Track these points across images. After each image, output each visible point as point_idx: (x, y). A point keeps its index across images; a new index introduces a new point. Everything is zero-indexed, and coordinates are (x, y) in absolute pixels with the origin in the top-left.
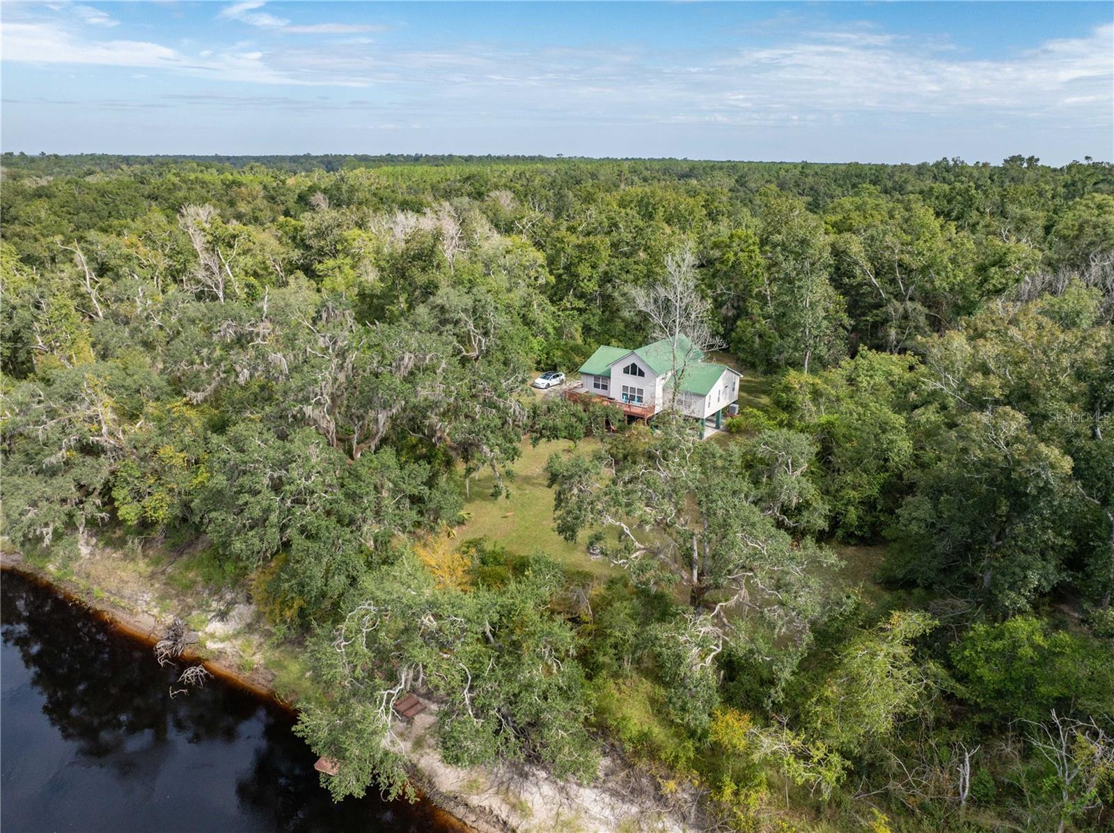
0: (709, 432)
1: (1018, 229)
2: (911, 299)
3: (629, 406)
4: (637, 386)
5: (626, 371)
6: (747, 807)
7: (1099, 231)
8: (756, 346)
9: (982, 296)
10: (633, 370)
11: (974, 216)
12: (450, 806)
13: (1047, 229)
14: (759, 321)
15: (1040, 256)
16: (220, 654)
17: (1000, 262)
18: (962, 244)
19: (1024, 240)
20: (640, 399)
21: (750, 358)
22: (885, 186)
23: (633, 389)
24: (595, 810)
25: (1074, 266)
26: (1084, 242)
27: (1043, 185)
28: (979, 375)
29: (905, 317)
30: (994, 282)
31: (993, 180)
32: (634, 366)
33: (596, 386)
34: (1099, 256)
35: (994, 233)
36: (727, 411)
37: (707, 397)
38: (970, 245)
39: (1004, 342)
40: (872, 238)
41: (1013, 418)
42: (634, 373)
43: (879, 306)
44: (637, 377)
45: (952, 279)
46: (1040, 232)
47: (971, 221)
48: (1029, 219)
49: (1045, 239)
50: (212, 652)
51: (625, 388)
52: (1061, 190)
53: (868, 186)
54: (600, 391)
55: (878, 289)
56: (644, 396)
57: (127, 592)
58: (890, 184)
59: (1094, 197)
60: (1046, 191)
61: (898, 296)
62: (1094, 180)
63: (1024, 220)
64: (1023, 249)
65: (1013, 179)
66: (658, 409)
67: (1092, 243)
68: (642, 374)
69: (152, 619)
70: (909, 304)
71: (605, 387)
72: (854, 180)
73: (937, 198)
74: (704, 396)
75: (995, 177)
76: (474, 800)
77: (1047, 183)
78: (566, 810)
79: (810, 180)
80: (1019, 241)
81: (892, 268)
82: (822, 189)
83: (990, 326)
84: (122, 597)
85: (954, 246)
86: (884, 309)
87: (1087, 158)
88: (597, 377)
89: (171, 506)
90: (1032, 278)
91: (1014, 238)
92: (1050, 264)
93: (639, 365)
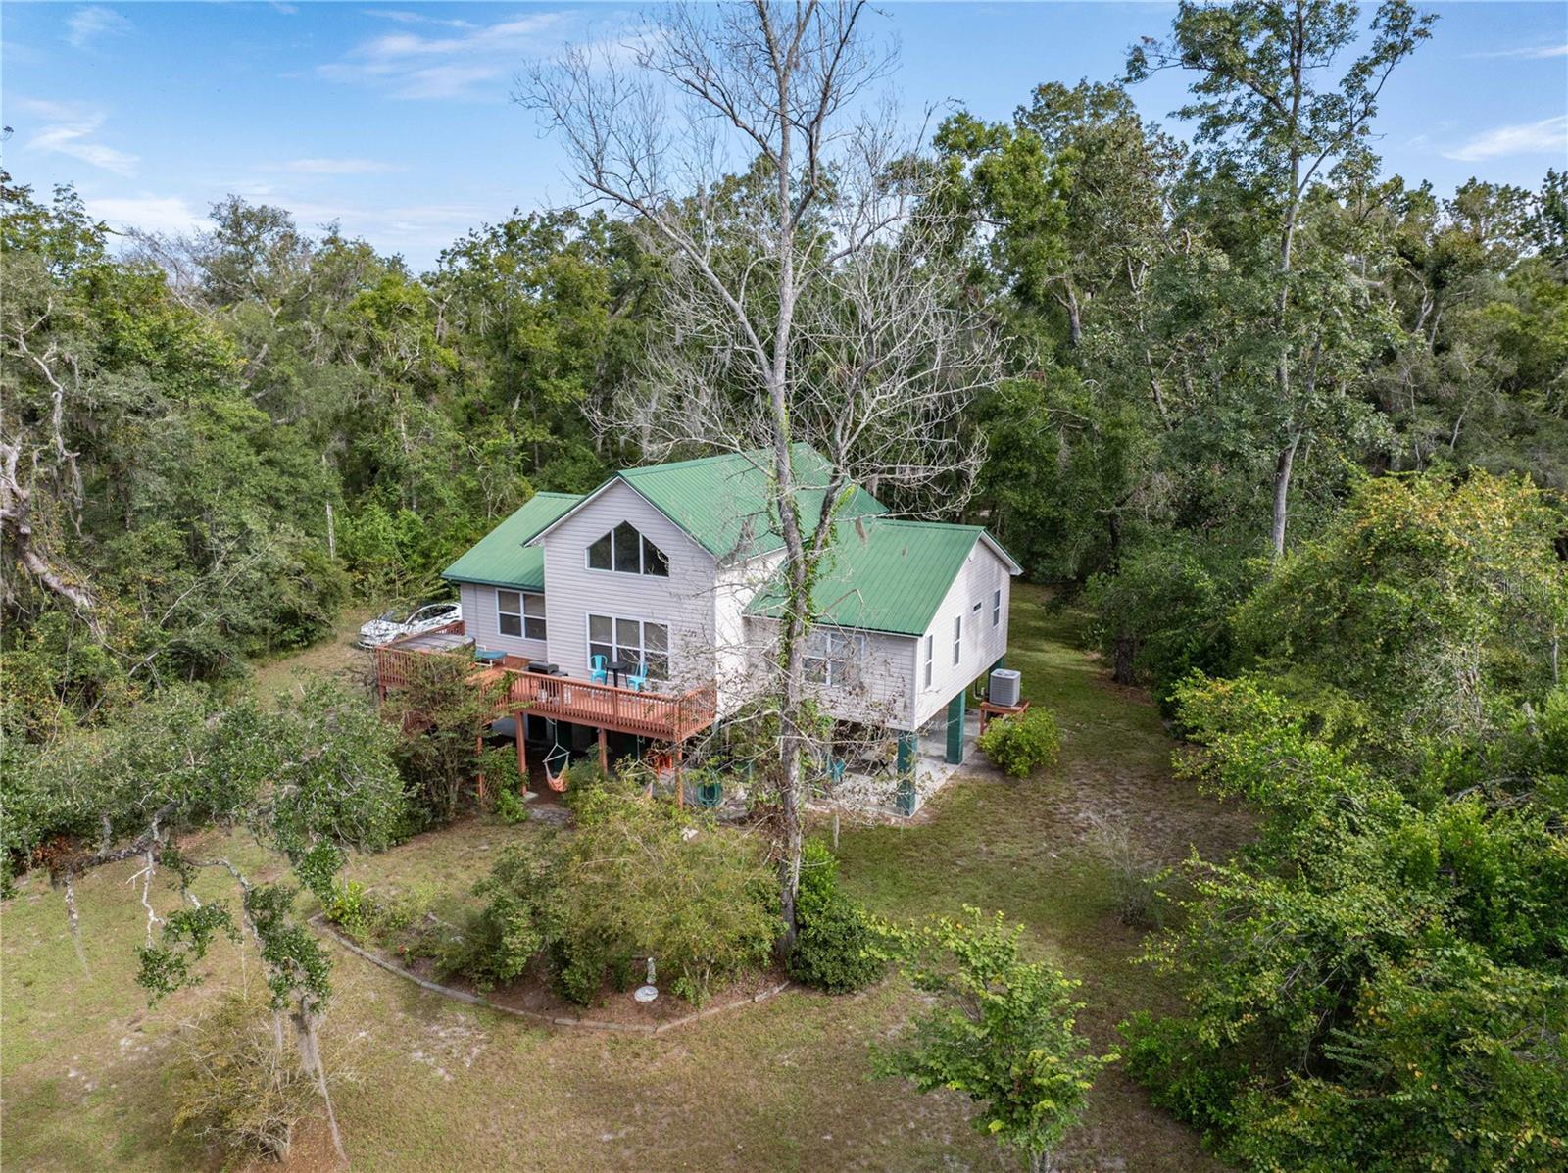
0: (933, 777)
3: (615, 696)
4: (640, 614)
5: (598, 556)
10: (626, 551)
20: (658, 669)
23: (627, 627)
32: (626, 532)
33: (509, 626)
36: (981, 697)
37: (922, 643)
42: (628, 563)
44: (642, 581)
51: (599, 624)
54: (520, 646)
56: (673, 652)
66: (726, 703)
68: (657, 565)
71: (537, 629)
74: (906, 639)
88: (507, 593)
93: (648, 529)
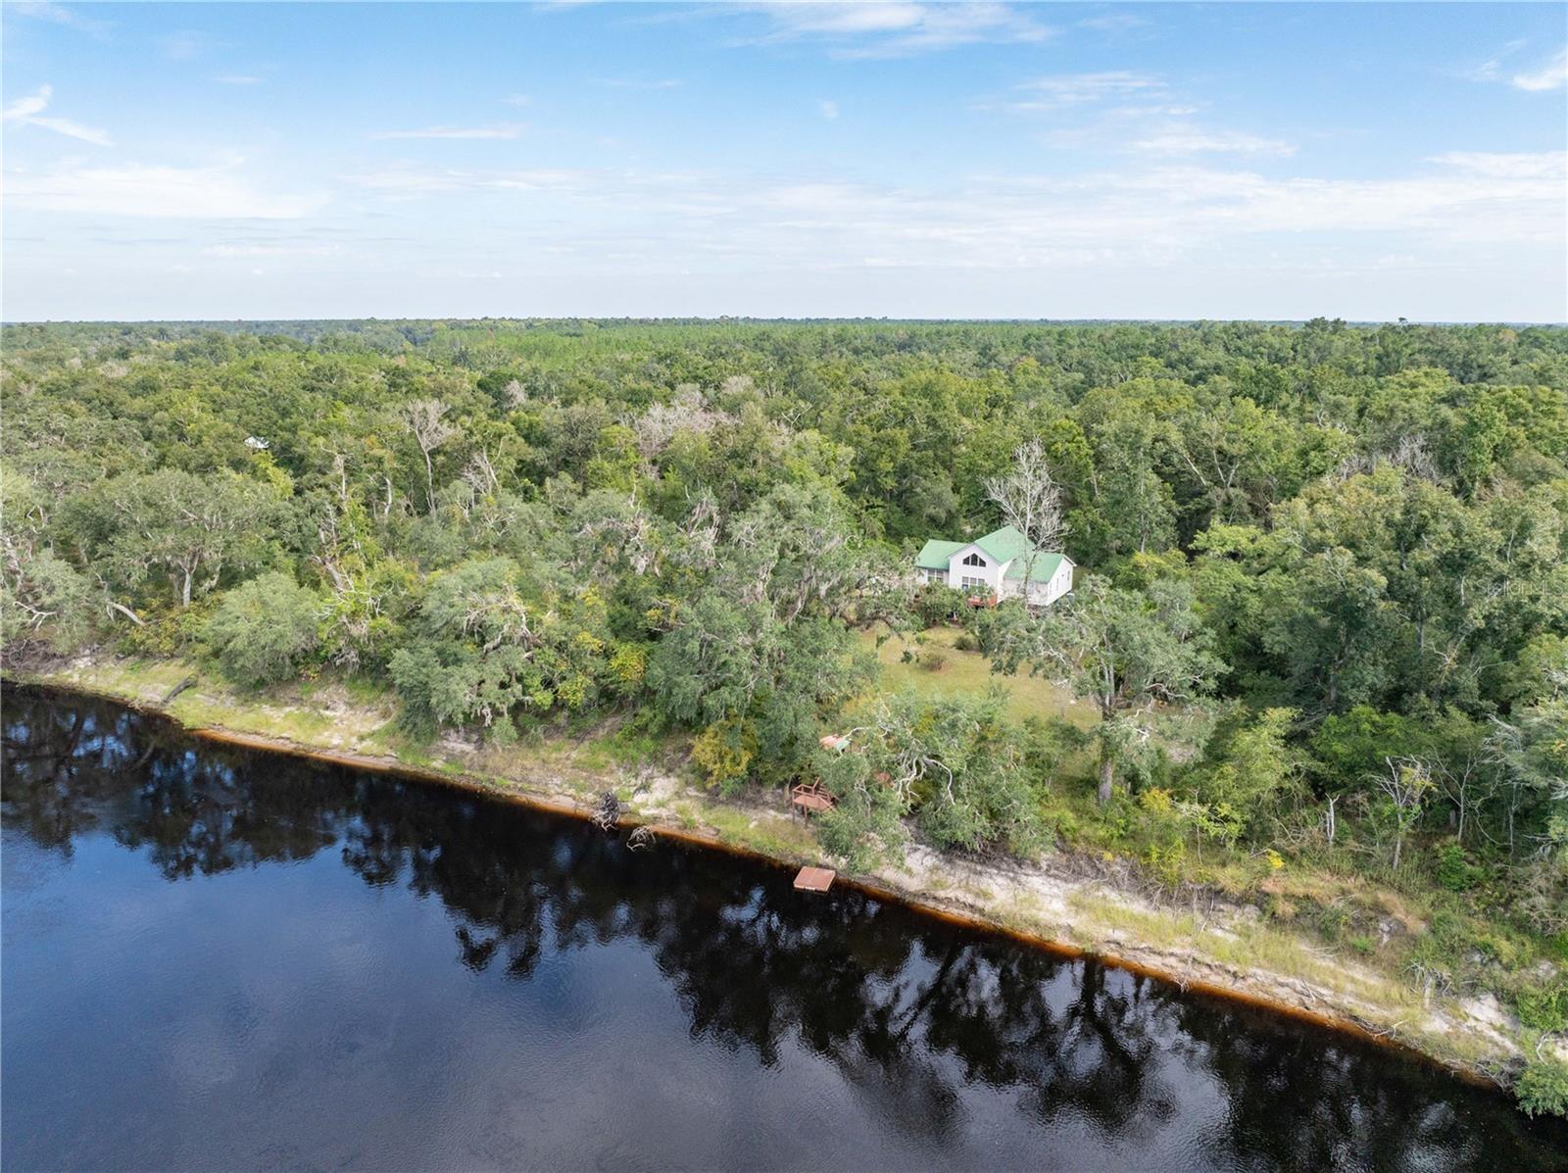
1: (1333, 415)
2: (1232, 486)
4: (978, 576)
5: (966, 561)
6: (1170, 866)
7: (1406, 416)
8: (1088, 536)
9: (1304, 478)
10: (973, 560)
11: (1284, 397)
12: (921, 901)
13: (1361, 412)
14: (1089, 511)
15: (1354, 440)
16: (655, 819)
17: (1319, 447)
18: (1284, 430)
19: (1339, 425)
20: (981, 589)
21: (1083, 548)
22: (1169, 357)
23: (973, 579)
24: (1045, 889)
25: (1386, 450)
26: (1394, 426)
27: (1353, 358)
28: (1318, 530)
29: (1228, 503)
30: (1314, 464)
31: (1296, 351)
32: (975, 557)
34: (1408, 439)
35: (1311, 420)
37: (1049, 586)
38: (1291, 431)
39: (1333, 507)
40: (1186, 426)
41: (1344, 554)
42: (974, 563)
43: (1200, 494)
44: (978, 568)
45: (1276, 463)
46: (1353, 416)
47: (1281, 403)
48: (1342, 405)
49: (1358, 422)
50: (647, 818)
51: (965, 579)
52: (1374, 363)
53: (1149, 359)
55: (1198, 477)
56: (985, 585)
57: (534, 777)
58: (1174, 355)
59: (1405, 375)
60: (1357, 365)
61: (1218, 483)
62: (1409, 351)
63: (1338, 406)
64: (1338, 433)
65: (1318, 349)
66: (1002, 597)
67: (1401, 428)
68: (983, 563)
69: (570, 800)
70: (1231, 490)
72: (1132, 352)
73: (1243, 380)
74: (1047, 584)
75: (1298, 348)
76: (941, 894)
77: (1357, 354)
78: (1021, 892)
79: (1076, 353)
80: (1334, 426)
81: (1209, 455)
82: (1095, 363)
83: (1322, 495)
84: (530, 782)
85: (1276, 431)
86: (1207, 497)
87: (1401, 319)
88: (932, 570)
89: (587, 690)
90: (1348, 460)
91: (1329, 425)
92: (1364, 448)
93: (981, 555)
